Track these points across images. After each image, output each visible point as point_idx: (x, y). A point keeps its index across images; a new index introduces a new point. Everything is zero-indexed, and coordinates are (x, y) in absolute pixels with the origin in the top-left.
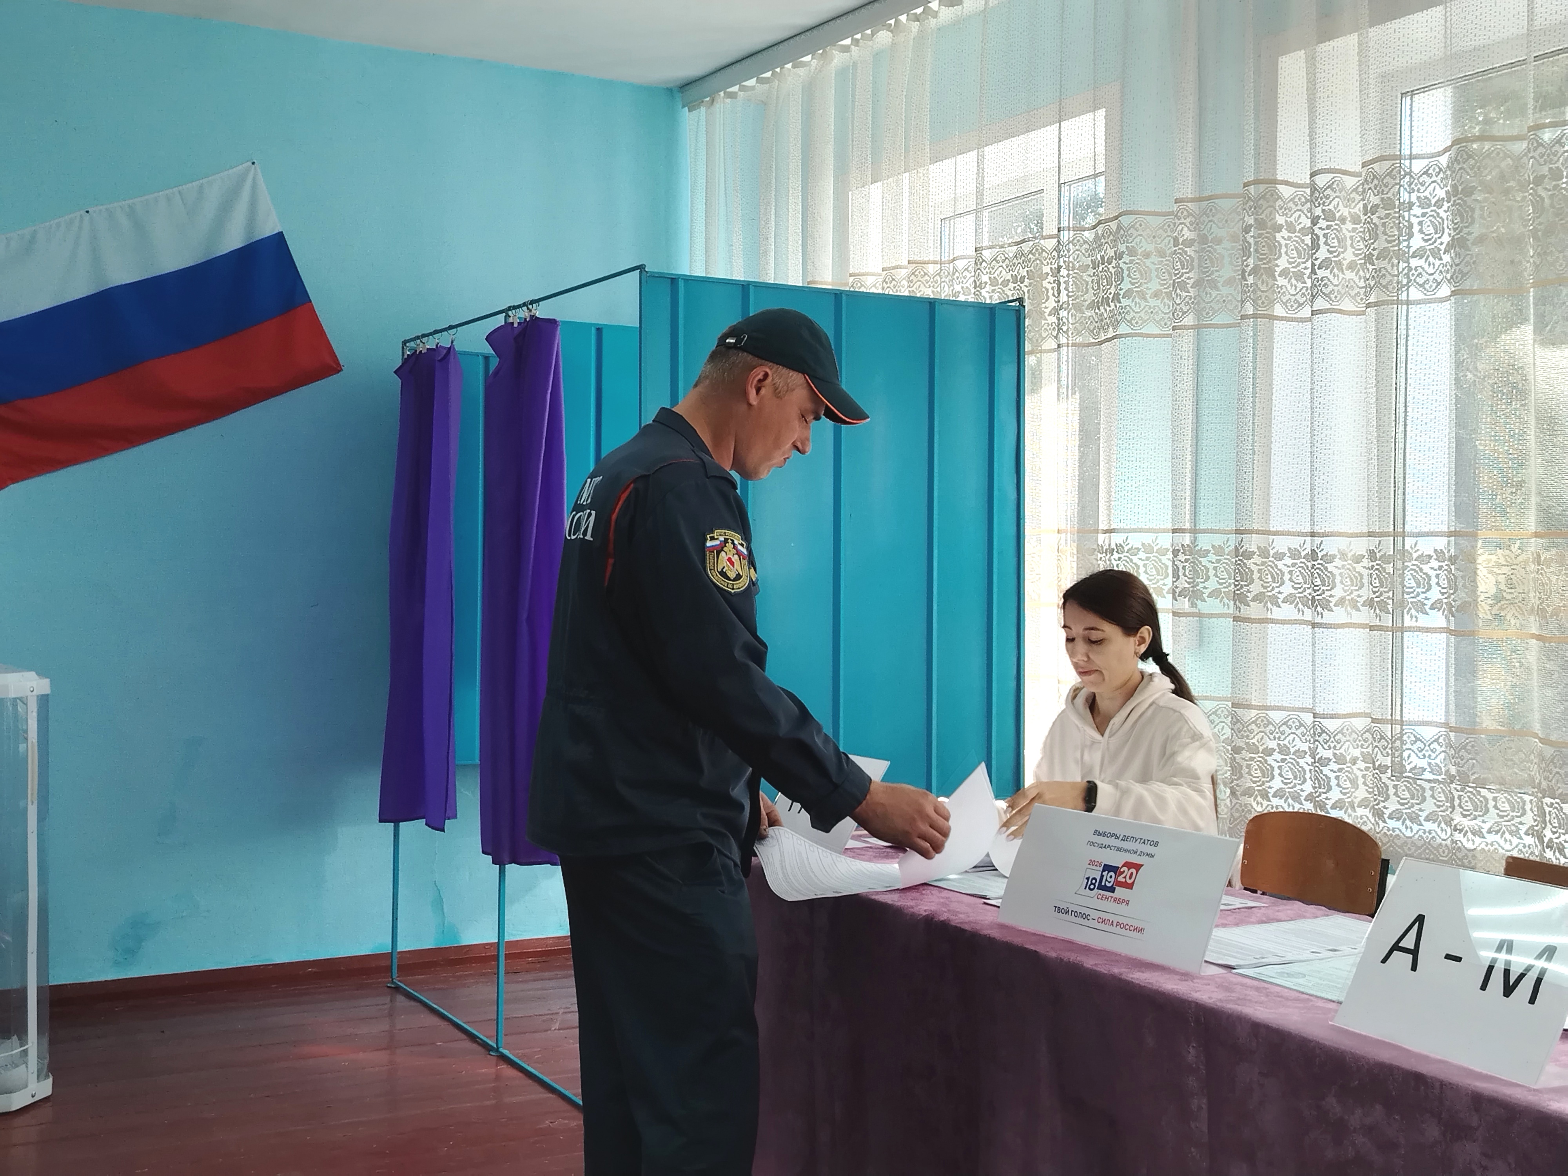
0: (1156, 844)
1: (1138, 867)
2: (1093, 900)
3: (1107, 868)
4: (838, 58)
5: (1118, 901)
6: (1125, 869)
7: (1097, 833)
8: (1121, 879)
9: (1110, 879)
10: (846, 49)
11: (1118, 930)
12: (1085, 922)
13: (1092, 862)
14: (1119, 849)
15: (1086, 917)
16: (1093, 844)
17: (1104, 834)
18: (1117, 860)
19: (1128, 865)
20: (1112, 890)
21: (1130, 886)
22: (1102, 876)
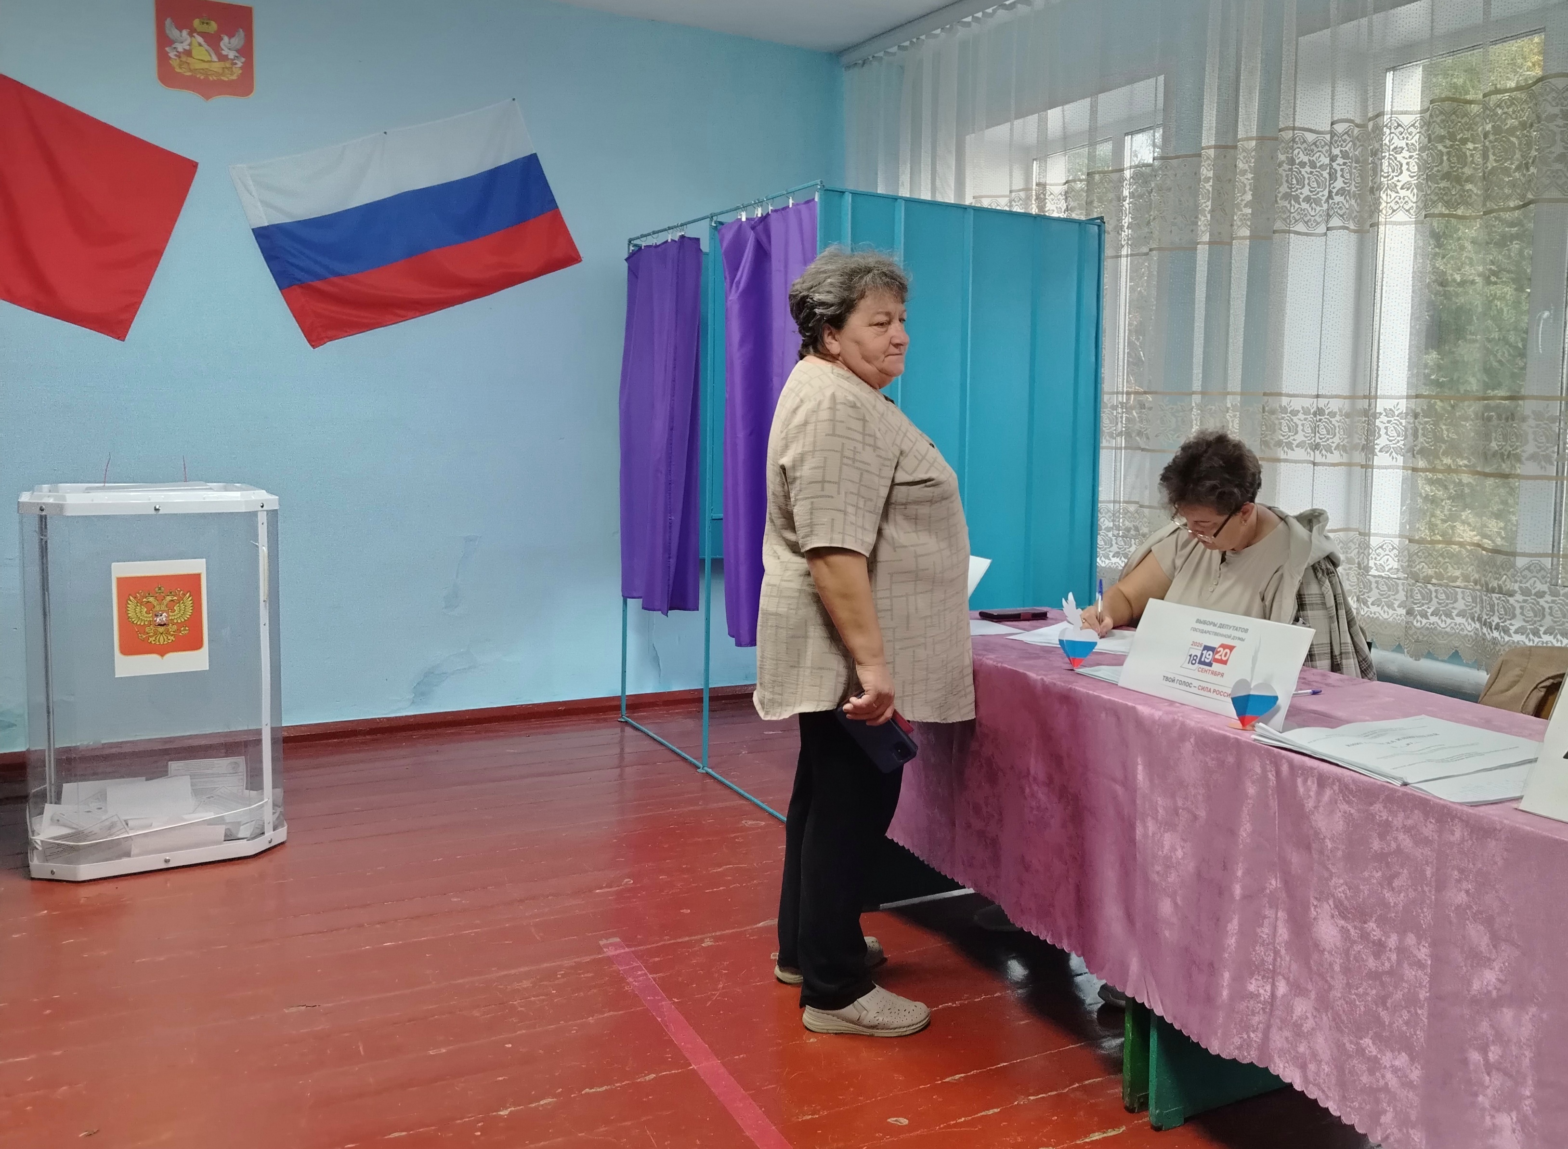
0: (1246, 631)
1: (1231, 648)
2: (1194, 672)
3: (1207, 648)
4: (961, 32)
5: (1214, 673)
6: (1221, 649)
7: (1198, 621)
8: (1217, 656)
9: (1208, 656)
10: (968, 24)
11: (1214, 695)
12: (1188, 689)
13: (1194, 644)
14: (1216, 634)
15: (1189, 685)
16: (1195, 630)
17: (1205, 623)
18: (1215, 642)
19: (1224, 646)
20: (1210, 664)
21: (1225, 663)
22: (1202, 654)
